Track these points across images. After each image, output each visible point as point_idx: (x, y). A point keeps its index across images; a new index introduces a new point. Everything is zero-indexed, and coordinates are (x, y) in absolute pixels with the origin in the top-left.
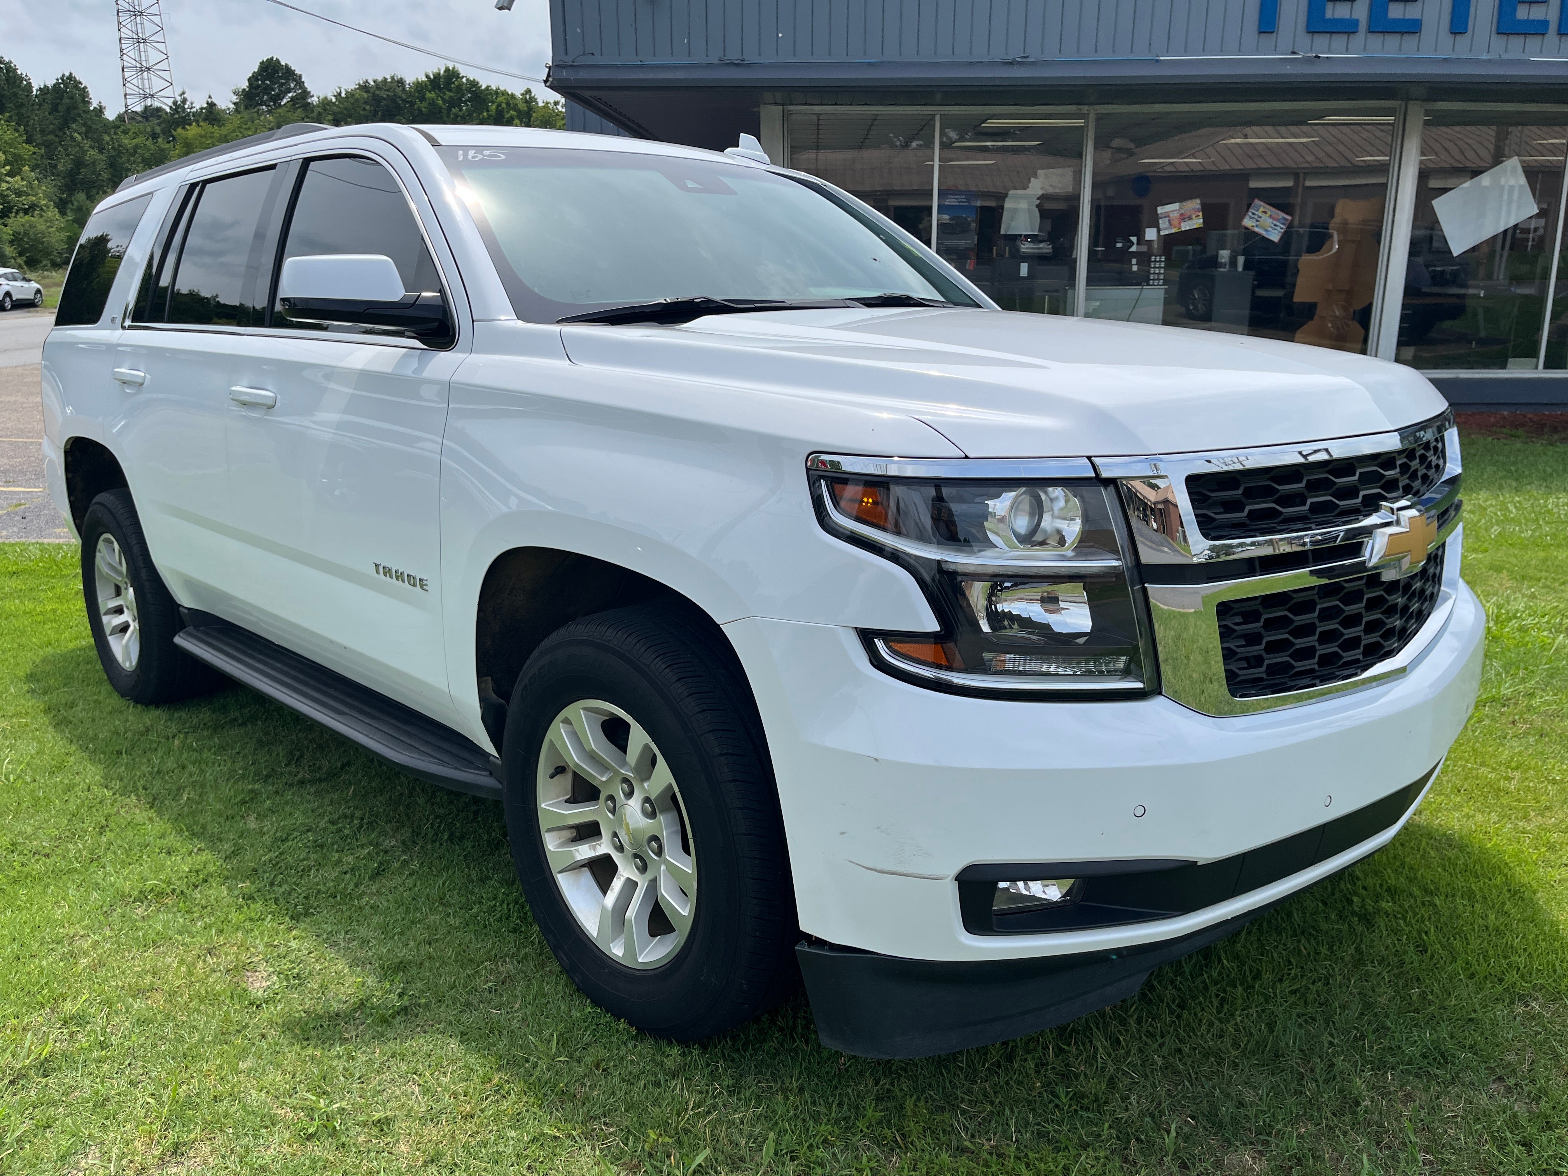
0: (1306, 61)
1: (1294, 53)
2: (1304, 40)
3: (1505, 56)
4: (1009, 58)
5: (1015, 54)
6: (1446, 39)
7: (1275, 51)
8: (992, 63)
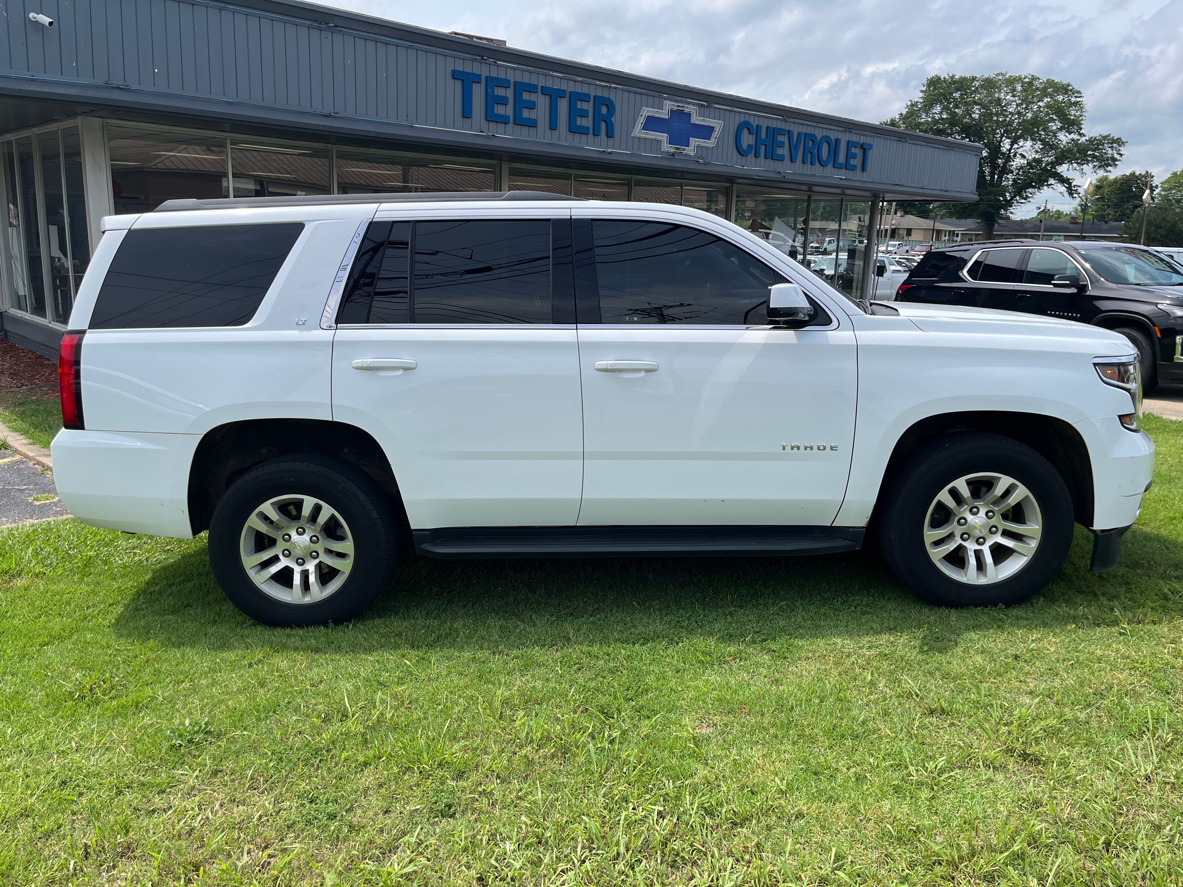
0: (487, 137)
1: (482, 132)
2: (485, 124)
3: (573, 144)
4: (325, 112)
5: (328, 109)
6: (548, 132)
7: (471, 129)
8: (315, 115)
